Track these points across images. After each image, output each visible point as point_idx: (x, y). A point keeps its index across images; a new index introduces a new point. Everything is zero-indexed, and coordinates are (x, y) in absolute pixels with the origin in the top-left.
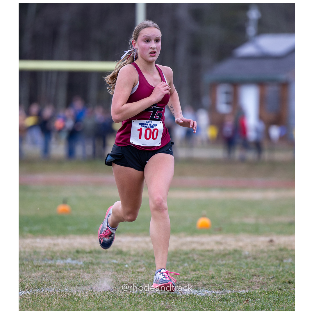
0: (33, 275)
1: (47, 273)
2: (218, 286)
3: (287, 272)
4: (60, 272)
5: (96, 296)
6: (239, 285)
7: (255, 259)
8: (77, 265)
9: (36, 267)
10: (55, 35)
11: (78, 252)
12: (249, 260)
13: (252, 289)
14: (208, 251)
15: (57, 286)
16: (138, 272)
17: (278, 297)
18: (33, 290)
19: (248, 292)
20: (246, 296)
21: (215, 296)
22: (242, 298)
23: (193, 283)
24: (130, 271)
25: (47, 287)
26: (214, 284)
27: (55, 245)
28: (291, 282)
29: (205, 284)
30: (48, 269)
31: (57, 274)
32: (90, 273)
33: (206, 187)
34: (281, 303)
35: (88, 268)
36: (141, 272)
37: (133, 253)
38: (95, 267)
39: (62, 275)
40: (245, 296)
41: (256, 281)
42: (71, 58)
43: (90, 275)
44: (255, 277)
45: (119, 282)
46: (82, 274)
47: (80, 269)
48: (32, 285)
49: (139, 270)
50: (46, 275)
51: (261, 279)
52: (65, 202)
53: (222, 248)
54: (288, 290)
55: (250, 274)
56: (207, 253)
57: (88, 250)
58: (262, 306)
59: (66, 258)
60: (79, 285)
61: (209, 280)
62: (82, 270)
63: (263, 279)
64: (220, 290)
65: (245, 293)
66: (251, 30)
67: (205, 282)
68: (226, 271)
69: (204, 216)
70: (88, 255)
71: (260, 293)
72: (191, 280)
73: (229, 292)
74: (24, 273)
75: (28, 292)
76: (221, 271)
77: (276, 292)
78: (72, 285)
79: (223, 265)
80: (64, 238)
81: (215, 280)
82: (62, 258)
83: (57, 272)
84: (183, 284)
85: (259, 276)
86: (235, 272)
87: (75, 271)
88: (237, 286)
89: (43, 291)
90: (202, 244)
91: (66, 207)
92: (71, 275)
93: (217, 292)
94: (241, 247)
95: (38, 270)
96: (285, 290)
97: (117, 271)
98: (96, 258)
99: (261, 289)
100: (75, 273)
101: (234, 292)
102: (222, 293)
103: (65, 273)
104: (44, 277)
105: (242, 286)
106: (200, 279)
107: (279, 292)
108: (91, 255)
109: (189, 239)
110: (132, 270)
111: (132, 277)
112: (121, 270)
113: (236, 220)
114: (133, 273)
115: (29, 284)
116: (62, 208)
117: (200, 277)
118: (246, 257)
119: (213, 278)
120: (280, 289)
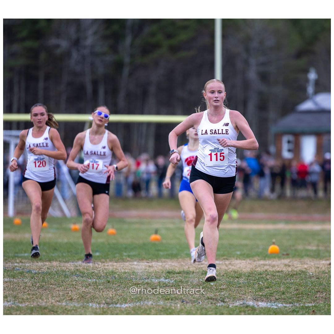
2: (288, 300)
5: (187, 308)
6: (305, 300)
7: (318, 278)
8: (169, 283)
10: (145, 94)
11: (169, 272)
12: (313, 279)
13: (317, 303)
14: (279, 272)
15: (154, 300)
16: (221, 289)
18: (134, 303)
19: (314, 305)
20: (313, 309)
21: (286, 309)
22: (309, 310)
23: (268, 298)
25: (145, 301)
26: (284, 299)
27: (150, 266)
29: (277, 298)
33: (274, 221)
35: (179, 285)
36: (223, 289)
40: (311, 308)
41: (320, 297)
42: (158, 113)
44: (319, 293)
45: (205, 297)
48: (132, 299)
49: (222, 287)
51: (324, 294)
52: (156, 232)
53: (290, 269)
55: (315, 290)
56: (277, 274)
57: (177, 270)
59: (160, 277)
60: (172, 300)
61: (281, 295)
62: (173, 287)
63: (326, 295)
64: (290, 303)
65: (311, 306)
66: (310, 89)
67: (277, 297)
68: (294, 288)
69: (274, 243)
70: (178, 275)
71: (324, 306)
72: (265, 296)
73: (298, 305)
75: (130, 305)
76: (290, 288)
78: (166, 300)
79: (292, 283)
80: (157, 261)
82: (157, 278)
84: (259, 299)
85: (322, 292)
86: (302, 289)
87: (168, 288)
88: (304, 301)
89: (142, 304)
90: (274, 266)
91: (158, 237)
93: (288, 305)
94: (306, 268)
98: (185, 277)
99: (324, 303)
101: (302, 305)
102: (292, 306)
105: (308, 300)
108: (181, 275)
109: (262, 262)
110: (215, 288)
112: (206, 287)
113: (300, 247)
115: (130, 299)
116: (153, 237)
117: (273, 293)
118: (311, 277)
119: (283, 293)
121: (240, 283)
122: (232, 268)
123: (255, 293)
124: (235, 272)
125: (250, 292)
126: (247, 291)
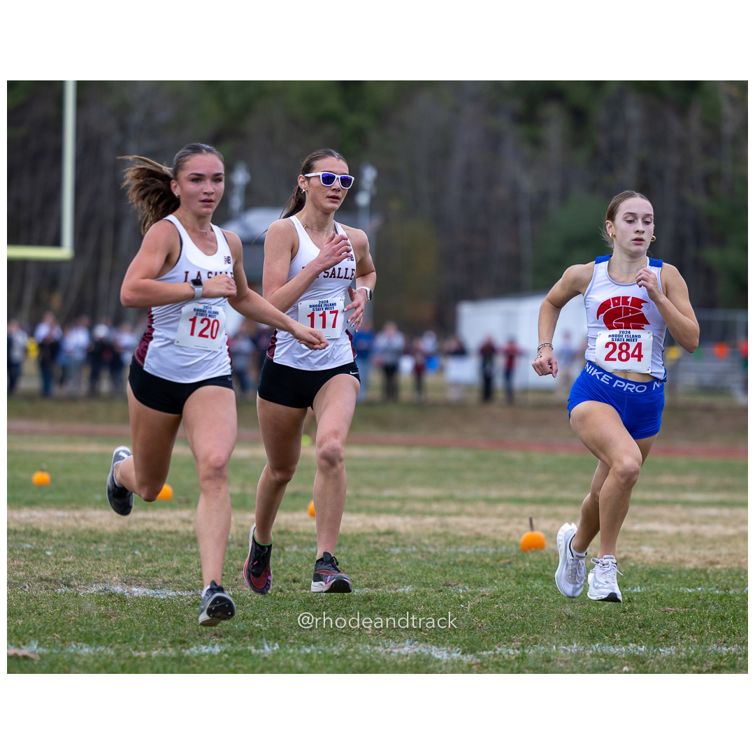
2: (186, 584)
3: (291, 566)
12: (232, 547)
13: (238, 589)
14: (170, 533)
16: (65, 563)
17: (277, 602)
21: (181, 600)
23: (149, 580)
24: (52, 561)
26: (179, 582)
28: (296, 580)
29: (166, 581)
34: (283, 610)
36: (69, 563)
37: (55, 534)
45: (35, 576)
49: (66, 559)
54: (292, 592)
55: (234, 568)
56: (168, 536)
58: (254, 615)
61: (172, 576)
67: (166, 579)
71: (250, 596)
72: (145, 576)
76: (190, 562)
77: (275, 595)
79: (193, 554)
81: (181, 576)
84: (133, 581)
90: (161, 522)
93: (185, 594)
96: (288, 592)
97: (32, 561)
102: (193, 595)
106: (158, 574)
107: (278, 594)
110: (55, 560)
111: (56, 569)
112: (38, 558)
114: (57, 563)
117: (159, 571)
119: (178, 572)
120: (281, 591)
121: (100, 553)
122: (84, 525)
123: (127, 570)
124: (91, 532)
125: (118, 568)
126: (112, 567)
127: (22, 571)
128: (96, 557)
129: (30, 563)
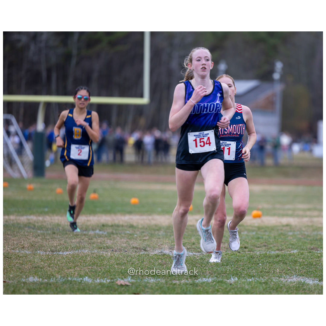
0: (74, 241)
1: (83, 240)
2: (197, 249)
3: (244, 241)
4: (92, 239)
8: (103, 234)
9: (75, 235)
11: (103, 226)
15: (89, 249)
16: (144, 240)
17: (237, 257)
18: (73, 251)
21: (195, 257)
24: (138, 239)
25: (82, 249)
26: (194, 249)
27: (88, 221)
28: (246, 247)
30: (83, 237)
31: (90, 240)
32: (111, 240)
34: (240, 262)
35: (110, 236)
36: (145, 240)
37: (140, 226)
38: (115, 236)
39: (93, 241)
43: (111, 241)
45: (131, 246)
46: (106, 240)
47: (105, 237)
48: (72, 248)
49: (144, 238)
50: (82, 241)
52: (95, 192)
54: (244, 253)
57: (110, 224)
58: (227, 264)
59: (96, 230)
60: (104, 248)
61: (191, 246)
62: (106, 238)
70: (110, 228)
71: (225, 255)
74: (67, 239)
75: (70, 252)
77: (236, 254)
78: (99, 248)
80: (94, 216)
81: (195, 246)
82: (93, 230)
83: (89, 239)
85: (225, 243)
87: (102, 238)
89: (80, 252)
91: (96, 195)
92: (99, 241)
93: (197, 254)
95: (77, 237)
96: (242, 253)
97: (130, 239)
99: (226, 252)
100: (102, 240)
102: (200, 255)
103: (95, 240)
104: (81, 242)
106: (185, 245)
107: (238, 254)
108: (113, 228)
111: (140, 243)
112: (132, 238)
114: (140, 240)
115: (70, 247)
120: (239, 252)
121: (159, 235)
122: (153, 222)
123: (171, 243)
124: (156, 226)
125: (167, 242)
126: (165, 242)
127: (125, 244)
128: (158, 237)
129: (129, 240)
